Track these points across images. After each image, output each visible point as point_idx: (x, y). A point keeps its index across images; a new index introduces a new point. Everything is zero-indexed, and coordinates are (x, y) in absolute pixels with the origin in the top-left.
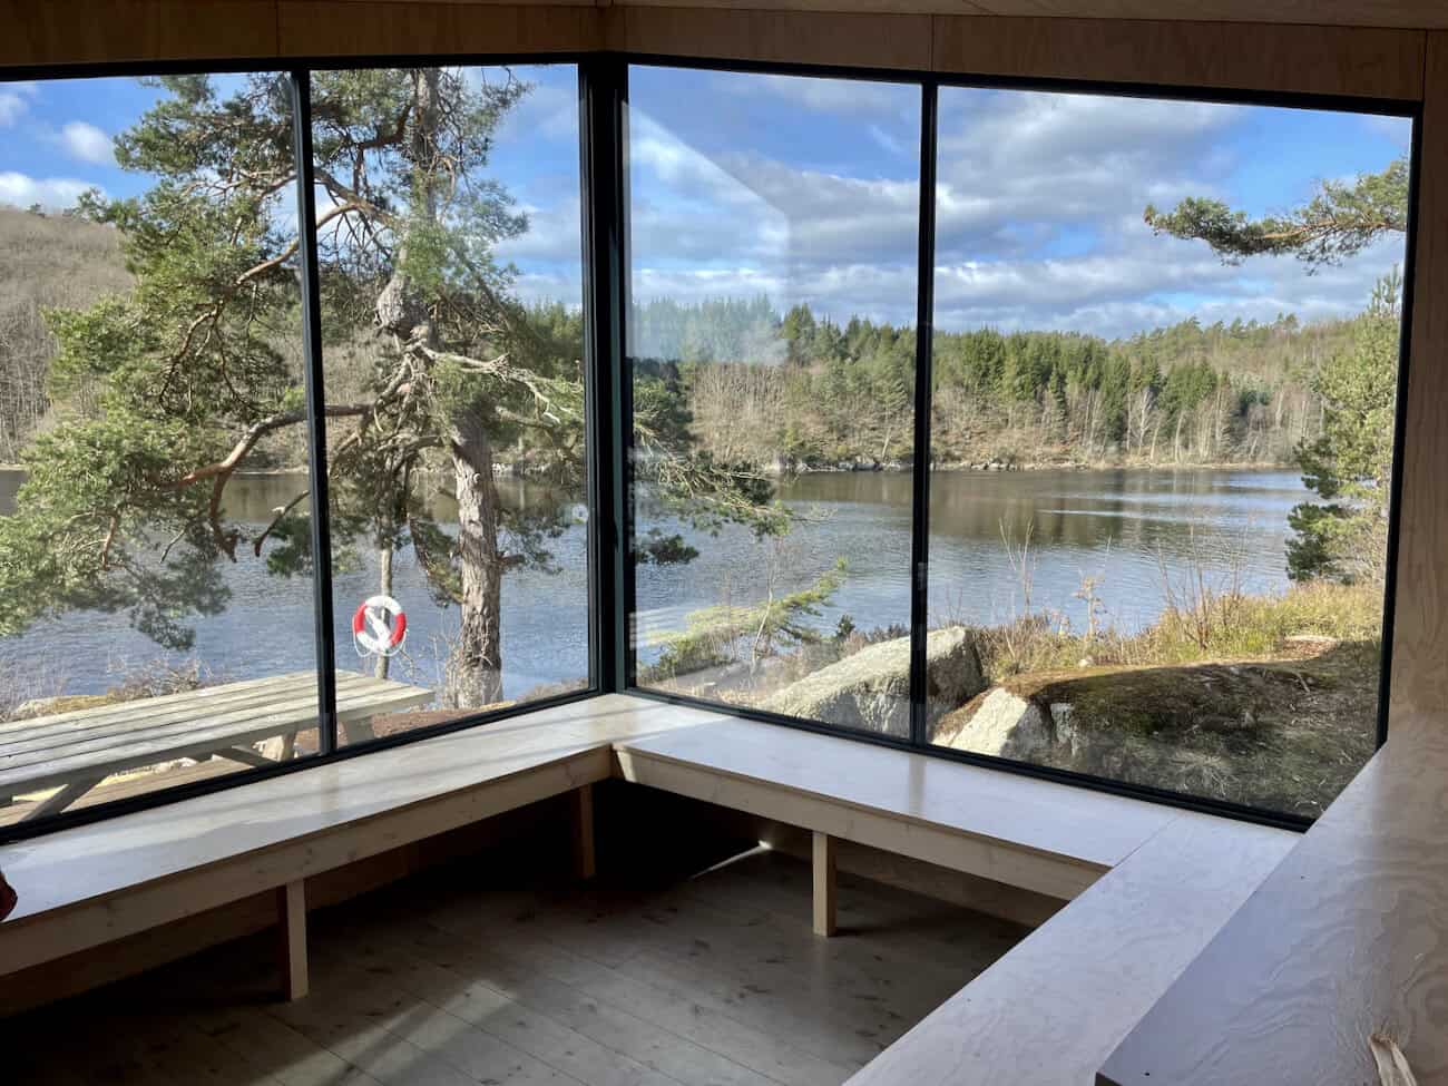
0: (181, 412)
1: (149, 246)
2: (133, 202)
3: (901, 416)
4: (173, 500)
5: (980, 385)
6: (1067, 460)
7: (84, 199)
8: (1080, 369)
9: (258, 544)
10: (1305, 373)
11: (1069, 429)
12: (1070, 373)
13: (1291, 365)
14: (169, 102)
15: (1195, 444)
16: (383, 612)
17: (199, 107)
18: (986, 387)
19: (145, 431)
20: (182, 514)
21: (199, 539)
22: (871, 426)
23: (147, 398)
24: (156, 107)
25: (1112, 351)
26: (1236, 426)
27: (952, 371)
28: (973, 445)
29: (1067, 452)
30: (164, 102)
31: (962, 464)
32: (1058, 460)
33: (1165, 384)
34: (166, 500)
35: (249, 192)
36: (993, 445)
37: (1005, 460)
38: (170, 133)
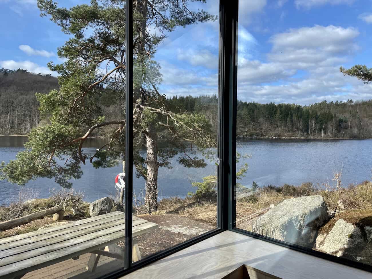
0: (72, 123)
1: (65, 77)
2: (62, 65)
3: (250, 125)
4: (69, 147)
5: (270, 117)
6: (294, 136)
7: (49, 65)
8: (296, 113)
9: (91, 159)
10: (356, 115)
11: (294, 128)
12: (294, 114)
13: (352, 112)
14: (73, 39)
15: (328, 133)
16: (123, 177)
17: (81, 40)
18: (272, 118)
19: (62, 128)
20: (71, 151)
21: (75, 158)
22: (242, 127)
23: (63, 118)
24: (69, 40)
25: (304, 108)
26: (338, 128)
27: (263, 114)
28: (269, 132)
29: (293, 134)
30: (71, 39)
31: (266, 137)
32: (291, 136)
33: (319, 117)
34: (67, 147)
35: (93, 63)
36: (274, 132)
37: (277, 136)
38: (72, 47)
